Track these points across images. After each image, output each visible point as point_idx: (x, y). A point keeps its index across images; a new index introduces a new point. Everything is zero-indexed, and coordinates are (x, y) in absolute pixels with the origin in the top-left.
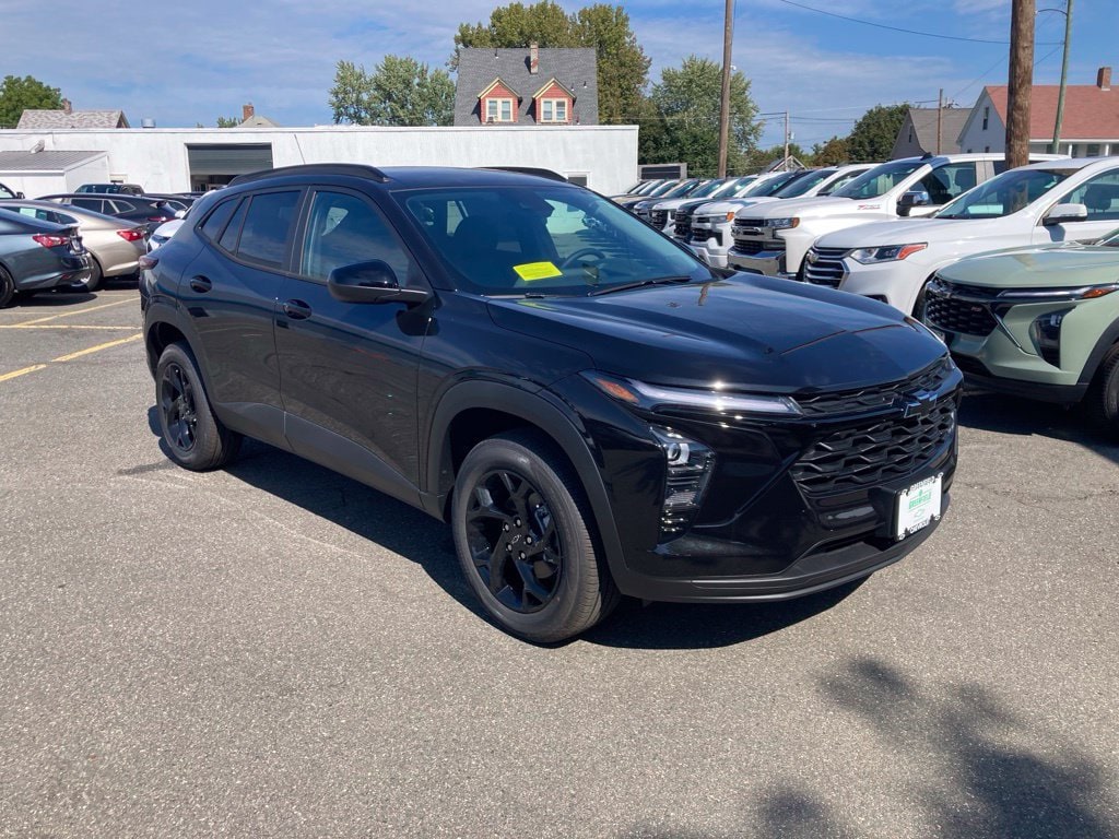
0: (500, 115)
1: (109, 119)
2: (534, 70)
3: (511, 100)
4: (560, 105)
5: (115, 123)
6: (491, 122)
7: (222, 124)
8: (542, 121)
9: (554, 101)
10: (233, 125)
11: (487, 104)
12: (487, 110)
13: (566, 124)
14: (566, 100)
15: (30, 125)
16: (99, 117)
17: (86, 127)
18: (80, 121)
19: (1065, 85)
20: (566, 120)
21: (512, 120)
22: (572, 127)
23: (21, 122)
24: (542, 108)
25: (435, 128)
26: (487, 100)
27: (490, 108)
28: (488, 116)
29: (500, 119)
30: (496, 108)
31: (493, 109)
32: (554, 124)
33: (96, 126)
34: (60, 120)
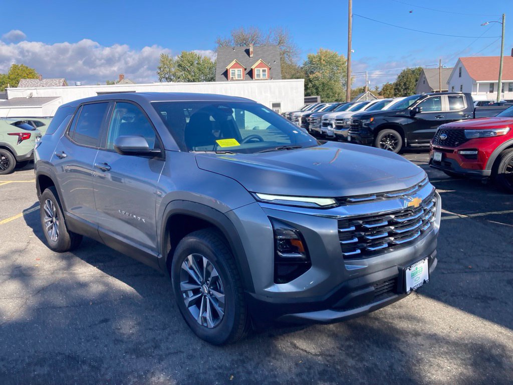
0: (236, 76)
1: (59, 82)
2: (251, 56)
3: (241, 69)
4: (264, 71)
5: (62, 84)
6: (232, 80)
7: (108, 84)
8: (256, 78)
9: (261, 69)
10: (113, 84)
11: (231, 71)
12: (231, 74)
13: (267, 79)
14: (266, 69)
15: (24, 86)
16: (55, 82)
17: (49, 86)
18: (46, 84)
19: (503, 56)
20: (267, 78)
21: (242, 78)
22: (269, 81)
23: (19, 85)
24: (256, 73)
25: (205, 83)
26: (231, 70)
27: (232, 73)
28: (231, 76)
29: (237, 78)
30: (234, 73)
31: (234, 74)
32: (261, 80)
33: (53, 86)
34: (37, 83)
